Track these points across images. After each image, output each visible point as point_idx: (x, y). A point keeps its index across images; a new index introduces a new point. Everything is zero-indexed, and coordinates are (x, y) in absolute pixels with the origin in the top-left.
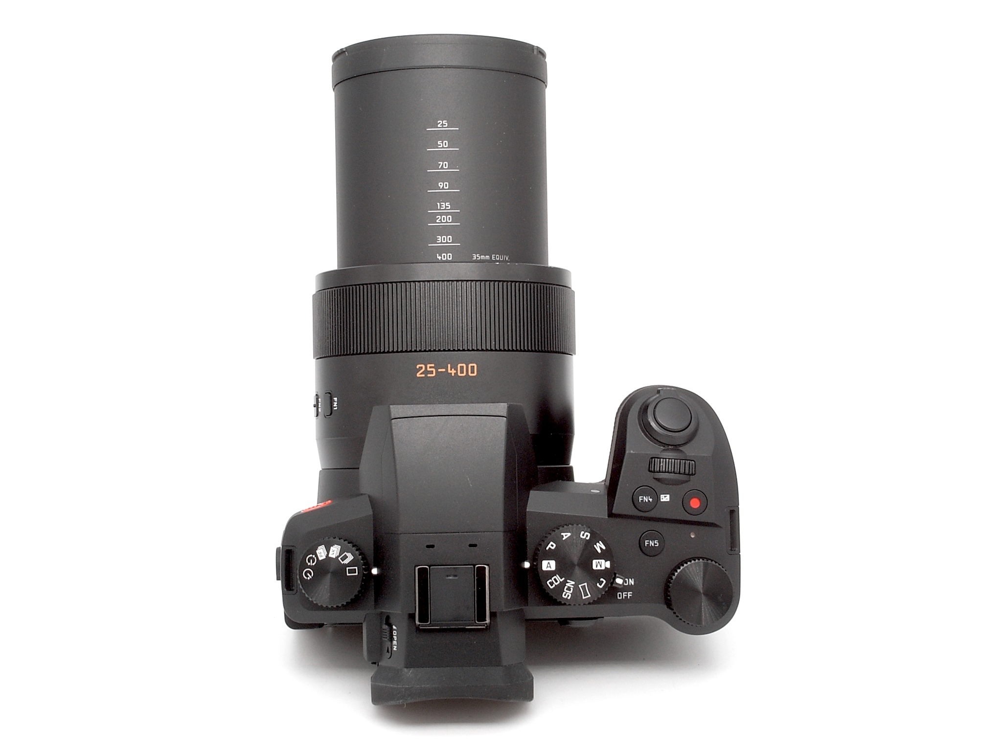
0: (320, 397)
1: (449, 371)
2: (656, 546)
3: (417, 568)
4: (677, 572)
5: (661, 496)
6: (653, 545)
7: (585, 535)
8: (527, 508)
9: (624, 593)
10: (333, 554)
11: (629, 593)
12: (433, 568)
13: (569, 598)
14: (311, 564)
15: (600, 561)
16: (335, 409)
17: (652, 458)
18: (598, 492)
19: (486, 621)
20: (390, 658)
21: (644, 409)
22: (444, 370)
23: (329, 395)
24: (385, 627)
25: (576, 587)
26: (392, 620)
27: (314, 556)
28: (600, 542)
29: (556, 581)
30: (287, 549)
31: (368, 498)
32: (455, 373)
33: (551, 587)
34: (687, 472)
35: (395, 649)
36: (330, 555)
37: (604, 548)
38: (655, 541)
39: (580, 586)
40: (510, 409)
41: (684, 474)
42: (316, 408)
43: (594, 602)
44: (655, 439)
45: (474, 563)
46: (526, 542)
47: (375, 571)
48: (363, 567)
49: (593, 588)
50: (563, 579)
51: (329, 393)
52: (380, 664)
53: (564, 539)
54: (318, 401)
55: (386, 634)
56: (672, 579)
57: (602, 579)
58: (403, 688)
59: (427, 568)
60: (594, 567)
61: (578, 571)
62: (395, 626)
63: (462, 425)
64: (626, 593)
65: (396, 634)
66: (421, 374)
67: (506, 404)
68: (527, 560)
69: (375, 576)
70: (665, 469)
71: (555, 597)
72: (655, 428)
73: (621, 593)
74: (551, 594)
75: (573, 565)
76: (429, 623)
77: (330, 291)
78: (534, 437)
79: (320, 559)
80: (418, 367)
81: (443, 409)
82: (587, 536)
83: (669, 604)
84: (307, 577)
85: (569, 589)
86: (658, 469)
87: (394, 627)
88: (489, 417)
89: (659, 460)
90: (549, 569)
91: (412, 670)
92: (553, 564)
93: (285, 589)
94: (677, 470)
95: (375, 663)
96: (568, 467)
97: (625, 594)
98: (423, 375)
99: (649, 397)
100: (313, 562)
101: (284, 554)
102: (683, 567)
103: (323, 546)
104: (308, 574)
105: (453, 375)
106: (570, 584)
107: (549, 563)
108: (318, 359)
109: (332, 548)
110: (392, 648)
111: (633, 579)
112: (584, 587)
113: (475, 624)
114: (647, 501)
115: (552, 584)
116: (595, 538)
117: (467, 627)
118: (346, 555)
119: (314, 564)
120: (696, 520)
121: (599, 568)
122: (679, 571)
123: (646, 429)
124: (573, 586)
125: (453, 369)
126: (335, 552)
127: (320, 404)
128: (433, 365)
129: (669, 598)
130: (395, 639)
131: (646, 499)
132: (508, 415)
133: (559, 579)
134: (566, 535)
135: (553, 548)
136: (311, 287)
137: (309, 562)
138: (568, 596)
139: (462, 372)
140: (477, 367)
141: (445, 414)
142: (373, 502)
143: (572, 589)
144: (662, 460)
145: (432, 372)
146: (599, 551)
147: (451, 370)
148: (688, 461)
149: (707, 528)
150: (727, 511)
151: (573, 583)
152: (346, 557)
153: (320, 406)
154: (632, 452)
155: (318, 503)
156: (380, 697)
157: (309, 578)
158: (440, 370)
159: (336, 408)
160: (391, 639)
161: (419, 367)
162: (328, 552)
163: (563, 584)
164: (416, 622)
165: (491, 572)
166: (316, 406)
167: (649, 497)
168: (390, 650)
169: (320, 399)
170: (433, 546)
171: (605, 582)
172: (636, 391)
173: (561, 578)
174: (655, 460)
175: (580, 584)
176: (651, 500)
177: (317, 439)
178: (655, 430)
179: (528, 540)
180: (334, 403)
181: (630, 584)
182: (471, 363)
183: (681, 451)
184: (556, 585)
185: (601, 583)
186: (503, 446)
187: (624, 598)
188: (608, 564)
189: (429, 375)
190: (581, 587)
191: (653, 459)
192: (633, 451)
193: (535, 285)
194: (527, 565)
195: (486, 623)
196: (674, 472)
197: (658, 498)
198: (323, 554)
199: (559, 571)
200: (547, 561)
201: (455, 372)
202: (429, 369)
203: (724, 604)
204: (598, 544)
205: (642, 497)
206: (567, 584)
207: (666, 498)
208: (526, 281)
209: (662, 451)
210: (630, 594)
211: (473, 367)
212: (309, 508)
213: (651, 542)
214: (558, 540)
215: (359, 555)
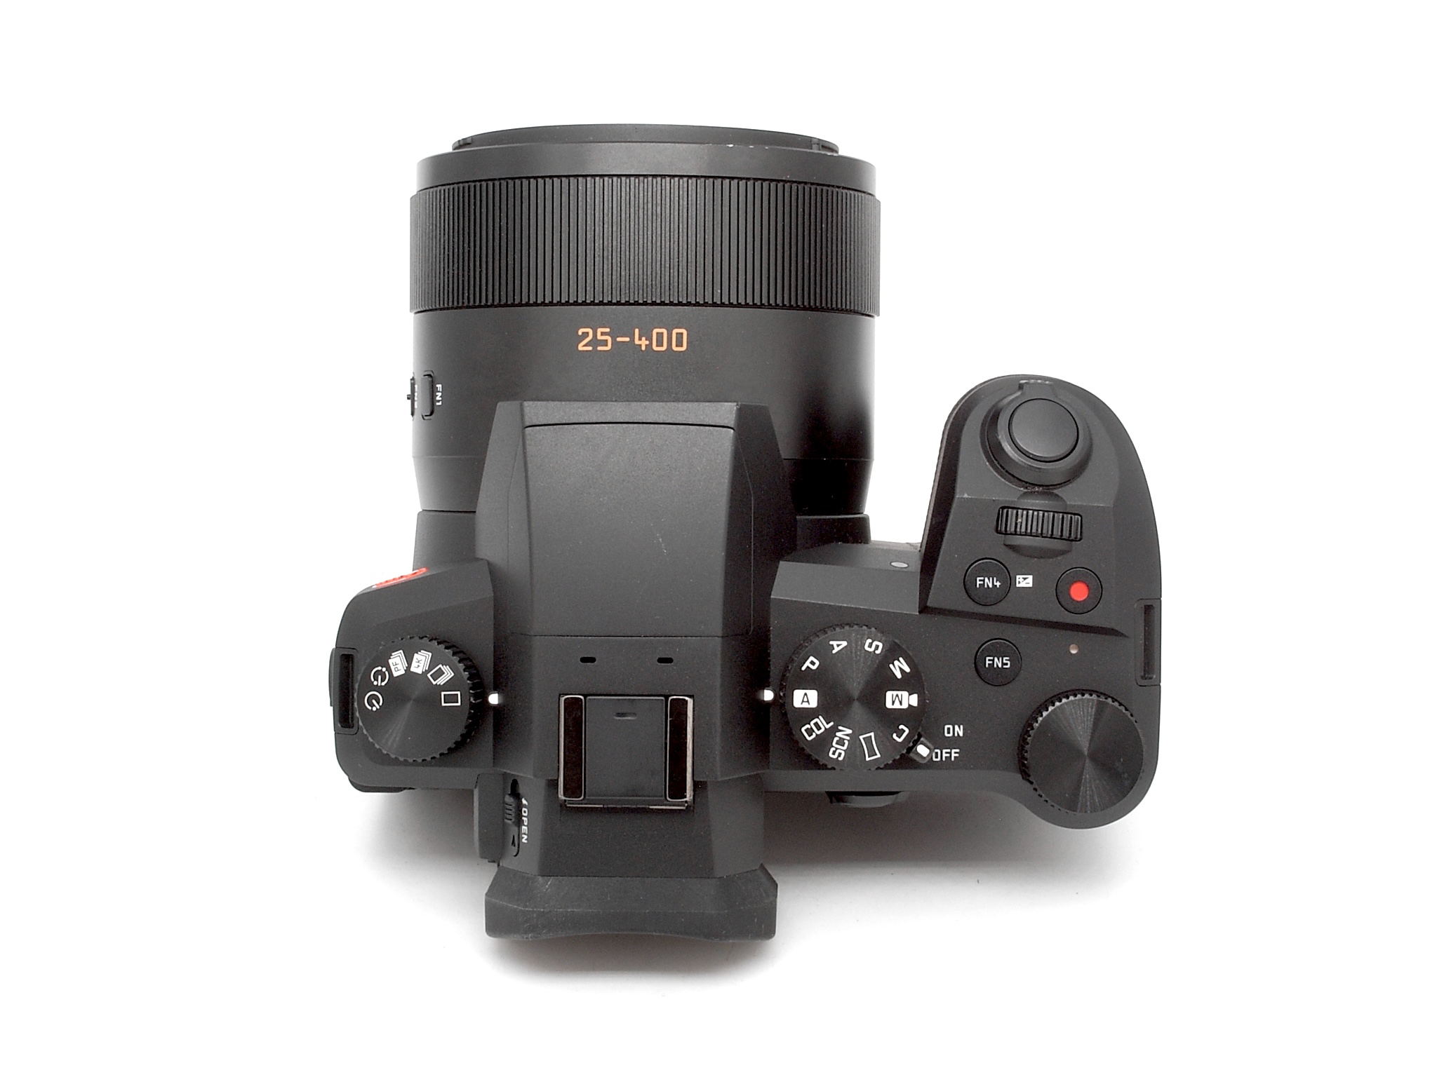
0: (416, 382)
1: (637, 342)
2: (1005, 667)
3: (563, 699)
4: (1042, 716)
5: (1018, 577)
6: (1000, 665)
7: (875, 646)
8: (772, 593)
9: (944, 751)
10: (419, 666)
11: (953, 751)
12: (590, 699)
13: (841, 759)
14: (378, 683)
15: (899, 693)
16: (438, 404)
17: (1003, 508)
18: (906, 566)
19: (685, 797)
20: (516, 856)
21: (992, 419)
22: (627, 339)
23: (430, 379)
24: (509, 799)
25: (854, 738)
26: (522, 789)
27: (384, 669)
28: (901, 659)
29: (819, 728)
30: (343, 653)
31: (487, 566)
32: (646, 345)
33: (809, 739)
34: (1066, 534)
35: (524, 841)
36: (413, 669)
37: (907, 669)
38: (1005, 658)
39: (861, 737)
40: (743, 413)
41: (1061, 538)
42: (410, 401)
43: (887, 767)
44: (1010, 474)
45: (667, 692)
46: (769, 655)
47: (494, 699)
48: (471, 691)
49: (885, 742)
50: (832, 724)
51: (430, 375)
52: (501, 864)
53: (834, 652)
54: (414, 387)
55: (510, 812)
56: (1033, 729)
57: (901, 727)
58: (533, 912)
59: (581, 699)
60: (889, 705)
61: (857, 710)
62: (525, 799)
63: (652, 442)
64: (949, 751)
65: (526, 814)
66: (585, 346)
67: (735, 404)
68: (768, 686)
69: (494, 708)
70: (1026, 529)
71: (815, 757)
72: (1011, 455)
73: (939, 751)
74: (808, 751)
75: (849, 700)
76: (582, 797)
77: (440, 191)
78: (795, 463)
79: (396, 674)
80: (580, 333)
81: (619, 410)
82: (877, 647)
83: (1025, 772)
84: (373, 705)
85: (841, 742)
86: (1013, 529)
87: (524, 802)
88: (702, 428)
89: (1015, 511)
90: (805, 705)
91: (551, 881)
92: (813, 695)
93: (339, 725)
94: (1046, 531)
95: (494, 862)
96: (860, 518)
97: (946, 753)
98: (590, 348)
99: (1003, 396)
100: (382, 681)
101: (339, 660)
102: (1053, 708)
103: (401, 651)
104: (374, 701)
105: (643, 348)
106: (844, 733)
107: (806, 694)
108: (419, 312)
109: (416, 655)
110: (520, 838)
111: (962, 727)
112: (868, 740)
113: (665, 802)
114: (991, 586)
115: (810, 732)
116: (893, 652)
117: (651, 807)
118: (440, 668)
119: (383, 684)
120: (1079, 622)
121: (897, 706)
122: (1045, 714)
123: (994, 453)
124: (848, 738)
125: (644, 339)
126: (422, 662)
127: (416, 394)
128: (608, 330)
129: (1026, 762)
130: (526, 824)
131: (989, 583)
132: (738, 425)
133: (823, 724)
134: (838, 645)
135: (814, 668)
136: (410, 182)
137: (376, 679)
138: (840, 754)
139: (660, 344)
140: (688, 334)
141: (622, 421)
142: (494, 573)
143: (846, 742)
144: (1020, 511)
145: (605, 343)
146: (899, 675)
147: (640, 339)
148: (1069, 516)
149: (1100, 637)
150: (1138, 607)
151: (849, 731)
152: (440, 673)
153: (416, 399)
154: (966, 496)
155: (413, 570)
156: (498, 923)
157: (374, 709)
158: (619, 339)
159: (440, 403)
160: (519, 822)
161: (583, 333)
162: (410, 664)
163: (831, 733)
164: (560, 796)
165: (696, 708)
166: (411, 397)
167: (995, 579)
168: (516, 842)
169: (416, 386)
170: (592, 660)
171: (907, 731)
172: (981, 384)
173: (827, 723)
174: (1007, 512)
175: (862, 735)
176: (998, 584)
177: (413, 457)
178: (1009, 457)
179: (773, 651)
180: (437, 394)
181: (956, 735)
182: (677, 328)
183: (1057, 495)
184: (817, 735)
185: (900, 733)
186: (727, 481)
187: (944, 759)
188: (914, 700)
189: (600, 348)
190: (864, 739)
191: (1005, 511)
192: (968, 495)
193: (800, 187)
194: (768, 695)
195: (686, 802)
196: (1042, 533)
197: (1012, 581)
198: (400, 667)
199: (825, 709)
200: (803, 692)
201: (647, 342)
202: (599, 337)
203: (1126, 775)
204: (896, 663)
205: (982, 578)
206: (838, 734)
207: (1026, 581)
208: (784, 178)
209: (1021, 496)
210: (955, 753)
211: (680, 336)
212: (387, 582)
213: (996, 659)
214: (823, 653)
215: (465, 670)
